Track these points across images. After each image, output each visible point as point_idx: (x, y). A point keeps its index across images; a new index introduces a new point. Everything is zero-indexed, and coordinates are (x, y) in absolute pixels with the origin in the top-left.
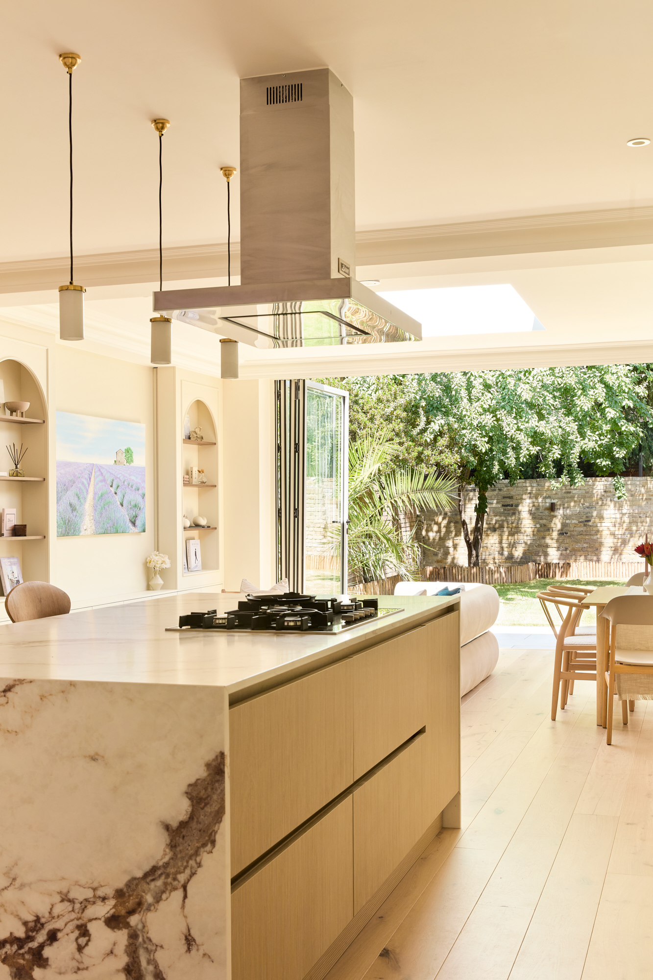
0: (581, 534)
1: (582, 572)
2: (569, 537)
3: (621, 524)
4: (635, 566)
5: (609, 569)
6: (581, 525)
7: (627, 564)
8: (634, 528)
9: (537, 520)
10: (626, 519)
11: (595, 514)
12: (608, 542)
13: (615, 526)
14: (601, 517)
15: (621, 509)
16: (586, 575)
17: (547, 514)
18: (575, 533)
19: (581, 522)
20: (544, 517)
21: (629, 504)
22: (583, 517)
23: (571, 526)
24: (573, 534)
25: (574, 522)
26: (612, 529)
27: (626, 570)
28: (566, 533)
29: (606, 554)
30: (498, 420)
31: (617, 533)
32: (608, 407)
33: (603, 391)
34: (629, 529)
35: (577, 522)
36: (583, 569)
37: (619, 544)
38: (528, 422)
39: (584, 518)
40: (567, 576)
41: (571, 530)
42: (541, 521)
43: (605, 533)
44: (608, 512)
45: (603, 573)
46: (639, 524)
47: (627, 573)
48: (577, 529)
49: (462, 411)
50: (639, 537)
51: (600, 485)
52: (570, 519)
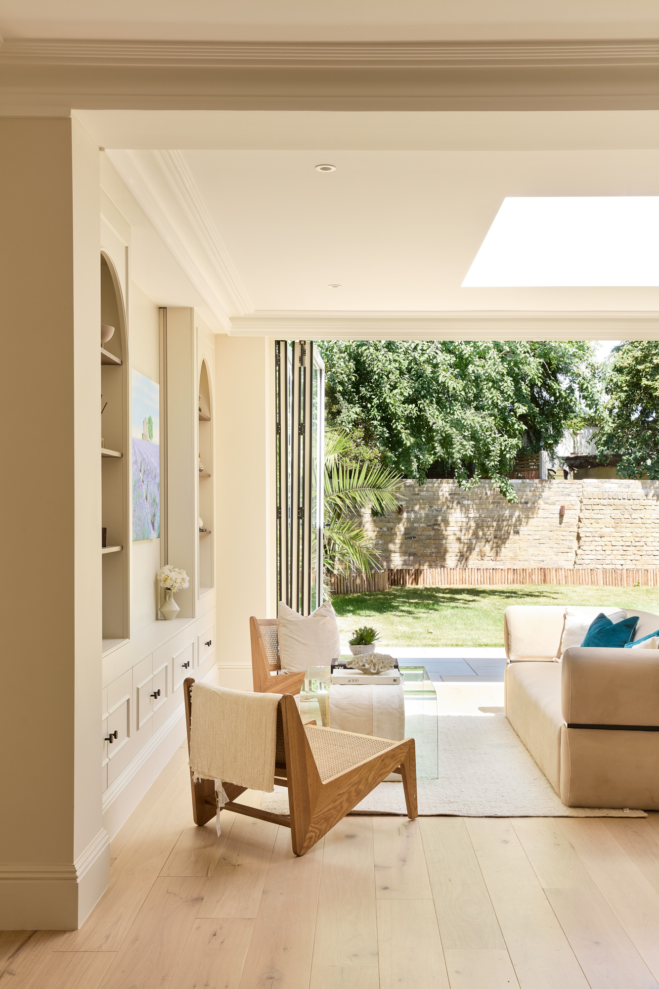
0: (430, 539)
1: (437, 579)
2: (417, 541)
3: (468, 529)
4: (490, 573)
5: (464, 576)
6: (429, 529)
7: (482, 571)
8: (481, 533)
9: (384, 523)
10: (473, 524)
11: (440, 518)
12: (453, 548)
13: (461, 531)
14: (446, 522)
15: (467, 512)
16: (440, 582)
17: (394, 516)
18: (423, 537)
19: (429, 526)
20: (391, 520)
21: (475, 508)
22: (431, 520)
23: (419, 530)
24: (422, 538)
25: (422, 525)
26: (458, 533)
27: (481, 577)
28: (414, 538)
29: (451, 560)
30: (420, 410)
31: (463, 538)
32: (516, 402)
33: (512, 385)
34: (475, 534)
35: (425, 526)
36: (437, 575)
37: (465, 549)
38: (453, 414)
39: (433, 522)
40: (417, 584)
41: (419, 534)
42: (388, 524)
43: (451, 538)
44: (454, 515)
45: (458, 580)
46: (486, 529)
47: (482, 580)
48: (425, 533)
49: (385, 398)
50: (486, 543)
51: (446, 487)
52: (418, 523)
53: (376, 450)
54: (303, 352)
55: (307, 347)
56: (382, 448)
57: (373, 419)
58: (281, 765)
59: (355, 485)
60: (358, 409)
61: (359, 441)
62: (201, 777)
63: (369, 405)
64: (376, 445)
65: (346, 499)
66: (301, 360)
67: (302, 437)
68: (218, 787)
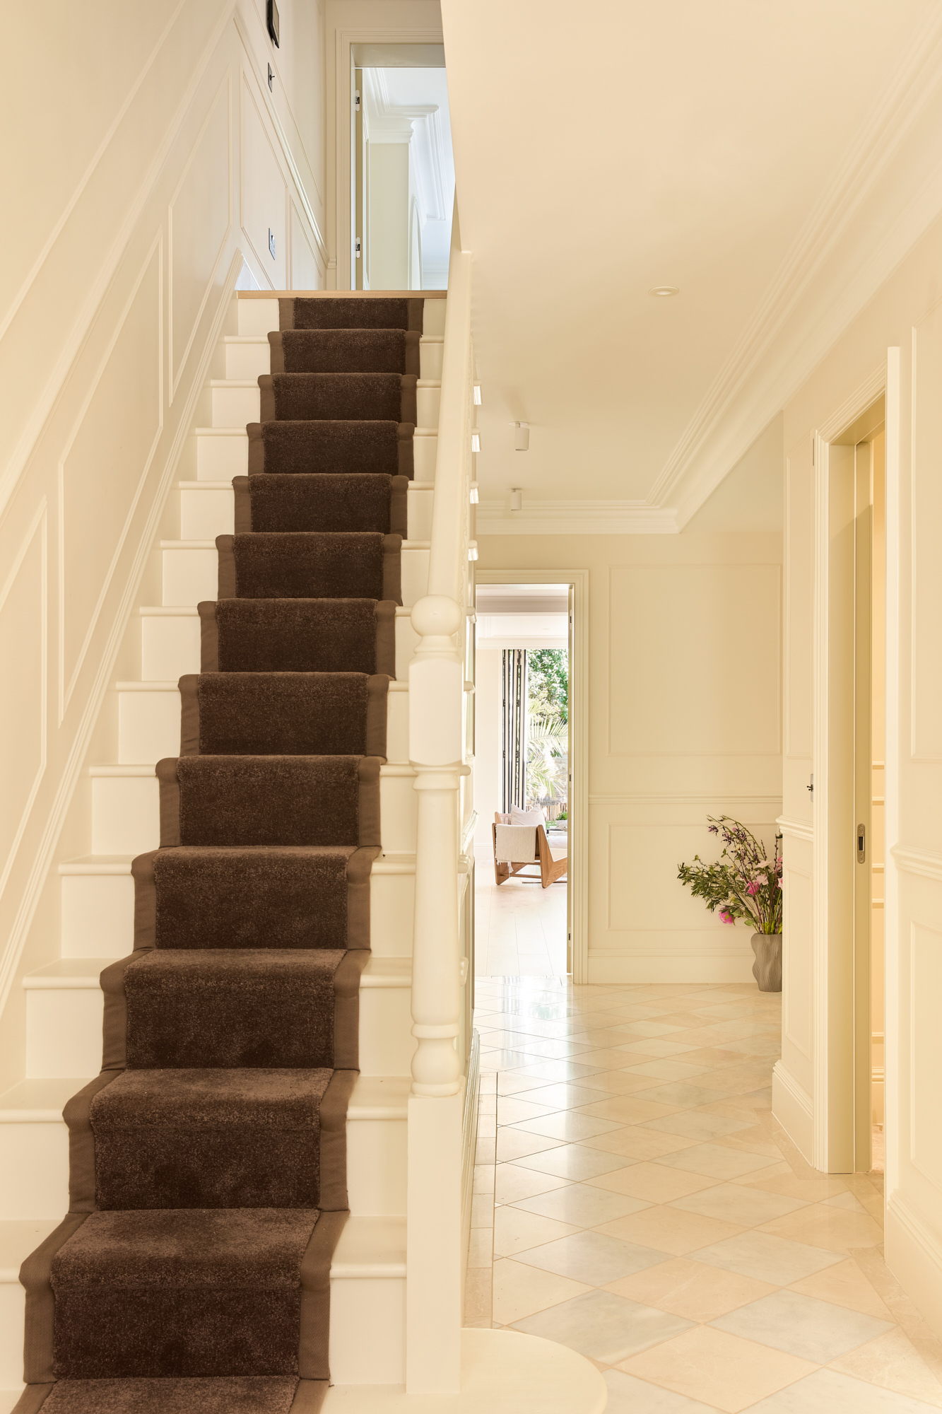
53: (556, 706)
54: (520, 656)
55: (522, 653)
56: (561, 705)
57: (554, 682)
58: (537, 855)
59: (543, 735)
60: (542, 675)
61: (543, 700)
62: (501, 862)
63: (550, 671)
64: (556, 703)
65: (536, 745)
66: (519, 661)
67: (518, 708)
68: (509, 864)
